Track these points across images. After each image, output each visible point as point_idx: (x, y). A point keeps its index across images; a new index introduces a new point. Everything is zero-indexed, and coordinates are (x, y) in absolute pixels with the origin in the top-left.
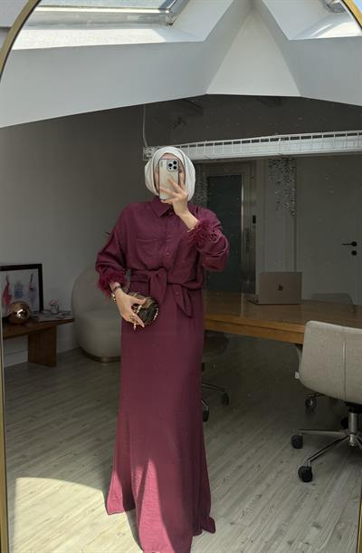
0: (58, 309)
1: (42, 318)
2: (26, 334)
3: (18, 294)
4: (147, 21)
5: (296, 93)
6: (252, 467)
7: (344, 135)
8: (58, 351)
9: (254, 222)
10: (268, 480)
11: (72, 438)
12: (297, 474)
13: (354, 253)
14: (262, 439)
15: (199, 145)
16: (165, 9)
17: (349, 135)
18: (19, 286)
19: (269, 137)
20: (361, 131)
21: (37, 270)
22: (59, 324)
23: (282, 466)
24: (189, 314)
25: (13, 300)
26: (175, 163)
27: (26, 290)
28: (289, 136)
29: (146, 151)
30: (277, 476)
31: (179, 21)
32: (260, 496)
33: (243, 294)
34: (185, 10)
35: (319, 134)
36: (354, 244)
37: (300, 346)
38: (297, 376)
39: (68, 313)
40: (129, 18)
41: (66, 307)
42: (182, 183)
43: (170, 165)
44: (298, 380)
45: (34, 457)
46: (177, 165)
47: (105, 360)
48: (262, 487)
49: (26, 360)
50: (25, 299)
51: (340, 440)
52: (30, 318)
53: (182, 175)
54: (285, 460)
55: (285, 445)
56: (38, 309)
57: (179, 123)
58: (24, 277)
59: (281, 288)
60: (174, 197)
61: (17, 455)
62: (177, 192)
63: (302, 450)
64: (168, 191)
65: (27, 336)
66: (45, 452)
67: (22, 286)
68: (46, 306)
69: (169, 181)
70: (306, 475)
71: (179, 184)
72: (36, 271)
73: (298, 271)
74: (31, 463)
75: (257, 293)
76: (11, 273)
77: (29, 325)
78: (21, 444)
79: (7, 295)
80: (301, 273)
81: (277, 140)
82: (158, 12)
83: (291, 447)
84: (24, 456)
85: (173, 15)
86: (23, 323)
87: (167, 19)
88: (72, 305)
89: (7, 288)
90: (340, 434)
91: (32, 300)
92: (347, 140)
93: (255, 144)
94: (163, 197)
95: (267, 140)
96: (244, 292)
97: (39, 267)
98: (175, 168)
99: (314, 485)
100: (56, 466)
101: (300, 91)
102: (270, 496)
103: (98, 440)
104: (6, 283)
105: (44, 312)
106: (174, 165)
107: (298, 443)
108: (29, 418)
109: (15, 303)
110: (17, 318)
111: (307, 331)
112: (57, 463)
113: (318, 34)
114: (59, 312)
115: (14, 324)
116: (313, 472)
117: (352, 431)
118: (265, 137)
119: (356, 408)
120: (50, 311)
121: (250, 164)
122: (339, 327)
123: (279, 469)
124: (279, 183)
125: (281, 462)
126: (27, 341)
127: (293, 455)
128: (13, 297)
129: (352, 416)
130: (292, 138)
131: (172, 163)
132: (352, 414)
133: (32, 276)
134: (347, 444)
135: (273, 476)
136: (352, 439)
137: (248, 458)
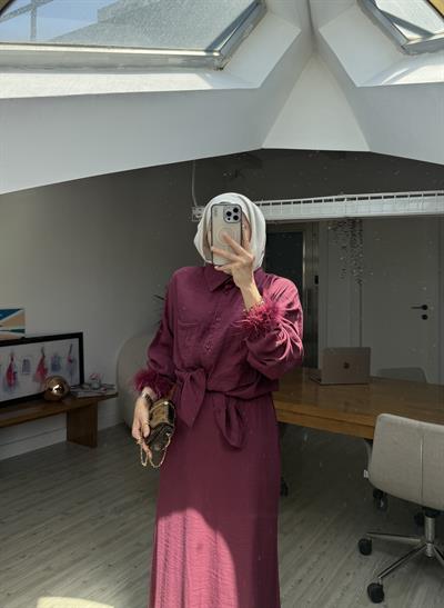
0: (100, 383)
1: (81, 394)
2: (63, 412)
3: (55, 367)
4: (190, 64)
5: (365, 148)
6: (315, 580)
7: (420, 195)
8: (99, 429)
9: (317, 282)
11: (107, 543)
12: (367, 593)
13: (425, 317)
14: (325, 542)
16: (212, 51)
17: (425, 195)
18: (56, 359)
19: (334, 197)
20: (442, 192)
22: (101, 400)
23: (349, 579)
25: (50, 373)
26: (236, 210)
27: (64, 362)
28: (357, 196)
29: (196, 212)
30: (343, 594)
31: (230, 65)
33: (304, 370)
34: (237, 52)
35: (391, 194)
36: (425, 307)
37: (370, 442)
38: (366, 474)
39: (111, 387)
40: (171, 61)
41: (109, 380)
43: (229, 214)
44: (367, 479)
45: (61, 569)
46: (239, 214)
49: (65, 439)
50: (63, 373)
51: (415, 550)
52: (69, 394)
54: (351, 572)
55: (351, 551)
56: (78, 382)
58: (61, 348)
59: (347, 366)
60: (232, 261)
61: (40, 568)
62: (237, 254)
63: (370, 557)
64: (225, 253)
65: (65, 414)
66: (75, 562)
67: (60, 358)
68: (86, 379)
69: (225, 238)
72: (76, 341)
73: (364, 346)
75: (320, 367)
76: (47, 344)
77: (68, 402)
78: (45, 553)
79: (42, 369)
80: (369, 349)
81: (343, 200)
82: (203, 54)
83: (358, 553)
84: (49, 568)
85: (223, 57)
86: (59, 400)
87: (217, 63)
88: (117, 377)
89: (42, 361)
90: (417, 541)
91: (71, 374)
92: (423, 201)
93: (318, 204)
94: (217, 261)
95: (331, 200)
96: (306, 366)
97: (79, 336)
98: (236, 218)
99: (387, 606)
100: (85, 582)
101: (370, 147)
103: (138, 544)
104: (41, 356)
105: (85, 386)
106: (234, 214)
107: (365, 549)
109: (51, 378)
110: (53, 395)
111: (378, 425)
112: (87, 579)
113: (395, 79)
114: (101, 386)
115: (50, 402)
116: (384, 590)
117: (430, 539)
118: (329, 198)
119: (434, 513)
120: (90, 385)
121: (313, 225)
122: (416, 423)
123: (345, 584)
124: (344, 247)
125: (348, 574)
126: (65, 419)
127: (361, 564)
128: (49, 371)
129: (430, 522)
130: (360, 199)
131: (231, 211)
132: (430, 519)
133: (71, 346)
134: (424, 555)
135: (338, 595)
136: (429, 550)
137: (310, 569)
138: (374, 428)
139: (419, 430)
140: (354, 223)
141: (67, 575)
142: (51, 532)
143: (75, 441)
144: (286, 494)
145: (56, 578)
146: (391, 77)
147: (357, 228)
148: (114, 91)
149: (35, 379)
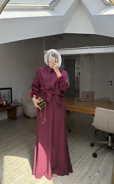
1: (12, 105)
2: (7, 110)
3: (4, 97)
4: (45, 9)
5: (94, 33)
6: (78, 153)
7: (109, 47)
8: (17, 115)
9: (79, 74)
11: (22, 143)
12: (92, 155)
13: (111, 85)
14: (81, 144)
15: (62, 50)
16: (51, 5)
17: (111, 47)
18: (4, 95)
19: (85, 47)
21: (10, 90)
22: (17, 107)
26: (54, 54)
27: (7, 96)
29: (45, 52)
30: (86, 156)
31: (56, 9)
32: (80, 162)
33: (75, 98)
35: (101, 47)
36: (111, 82)
37: (94, 115)
38: (93, 124)
39: (20, 103)
40: (39, 8)
41: (19, 101)
44: (93, 126)
47: (32, 118)
48: (81, 159)
49: (7, 118)
50: (6, 99)
51: (106, 145)
52: (8, 105)
54: (88, 151)
55: (88, 146)
56: (11, 102)
57: (56, 42)
58: (6, 92)
59: (88, 96)
61: (4, 148)
63: (94, 147)
66: (13, 147)
68: (13, 101)
70: (95, 155)
71: (56, 62)
73: (93, 91)
75: (80, 97)
77: (8, 107)
78: (5, 145)
81: (87, 48)
82: (49, 5)
83: (90, 146)
84: (6, 149)
85: (54, 6)
86: (6, 106)
87: (52, 8)
88: (21, 101)
90: (106, 142)
91: (9, 99)
92: (110, 49)
93: (80, 50)
94: (50, 66)
97: (11, 89)
98: (54, 56)
99: (97, 158)
102: (83, 162)
103: (29, 144)
106: (54, 55)
107: (92, 145)
108: (8, 137)
109: (3, 100)
110: (4, 105)
112: (17, 151)
113: (101, 13)
114: (17, 103)
115: (3, 107)
116: (97, 155)
117: (110, 142)
118: (83, 48)
119: (111, 135)
120: (14, 103)
121: (79, 56)
123: (86, 153)
124: (88, 62)
126: (7, 112)
127: (91, 149)
128: (3, 98)
129: (110, 137)
130: (92, 48)
131: (53, 54)
132: (110, 136)
133: (8, 91)
134: (108, 146)
135: (84, 156)
136: (110, 144)
137: (77, 150)
138: (95, 111)
139: (107, 111)
140: (91, 55)
141: (11, 150)
142: (6, 141)
143: (10, 118)
144: (70, 132)
145: (8, 151)
147: (92, 57)
148: (25, 17)
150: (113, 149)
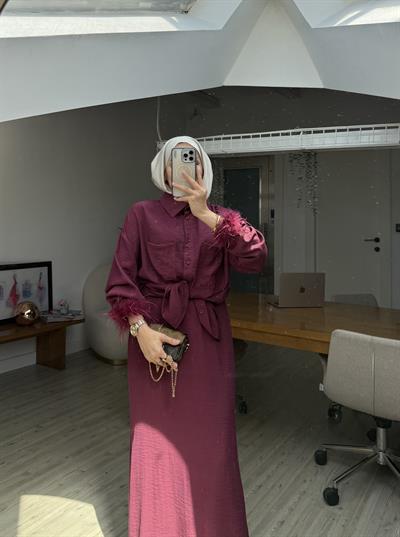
0: (68, 309)
1: (50, 319)
2: (32, 336)
3: (26, 293)
5: (318, 84)
6: (273, 487)
7: (371, 129)
8: (67, 353)
9: (273, 216)
10: (290, 503)
11: (79, 452)
12: (322, 496)
13: (377, 249)
14: (283, 454)
15: (216, 139)
17: (376, 128)
18: (27, 285)
19: (290, 131)
21: (46, 269)
22: (69, 325)
23: (305, 486)
24: (216, 337)
25: (21, 299)
26: (191, 153)
27: (34, 289)
28: (312, 129)
30: (300, 498)
31: (195, 8)
32: (282, 523)
33: (260, 295)
35: (344, 127)
36: (377, 240)
37: (325, 357)
38: (322, 388)
39: (78, 314)
40: (142, 5)
41: (76, 307)
42: (200, 176)
43: (186, 155)
44: (322, 392)
45: (38, 474)
46: (193, 156)
47: (116, 363)
48: (284, 512)
49: (35, 362)
50: (33, 299)
51: (368, 459)
52: (39, 318)
53: (199, 168)
54: (308, 479)
55: (307, 461)
56: (47, 309)
57: (195, 115)
58: (32, 275)
59: (302, 290)
60: (189, 194)
61: (20, 472)
62: (193, 189)
63: (326, 467)
64: (183, 187)
65: (35, 338)
67: (30, 286)
68: (55, 305)
69: (183, 174)
70: (332, 498)
71: (196, 178)
73: (318, 271)
74: (36, 480)
75: (276, 293)
76: (19, 272)
77: (38, 326)
78: (23, 460)
79: (14, 295)
80: (323, 275)
81: (299, 133)
83: (314, 463)
84: (27, 473)
85: (188, 2)
86: (30, 324)
87: (182, 7)
88: (83, 304)
89: (14, 287)
90: (369, 451)
91: (41, 300)
92: (374, 134)
93: (275, 137)
94: (176, 194)
95: (287, 134)
96: (263, 293)
97: (48, 265)
98: (191, 159)
99: (341, 508)
100: (61, 485)
101: (324, 83)
102: (293, 524)
103: (108, 454)
104: (13, 283)
105: (53, 312)
106: (189, 156)
107: (321, 459)
108: (35, 429)
109: (22, 303)
110: (25, 319)
111: (333, 341)
112: (62, 482)
113: (348, 21)
114: (68, 312)
115: (22, 325)
116: (339, 494)
117: (382, 448)
118: (286, 131)
119: (386, 423)
120: (59, 311)
121: (268, 157)
122: (368, 337)
123: (302, 490)
124: (301, 178)
125: (305, 481)
126: (35, 346)
127: (317, 472)
128: (21, 297)
129: (381, 432)
130: (315, 132)
131: (188, 153)
132: (381, 430)
133: (41, 274)
134: (376, 463)
135: (296, 499)
136: (381, 458)
137: (269, 477)
138: (328, 343)
139: (371, 343)
140: (310, 155)
142: (27, 443)
143: (44, 364)
144: (246, 412)
146: (344, 19)
147: (312, 160)
149: (8, 305)
150: (396, 476)
